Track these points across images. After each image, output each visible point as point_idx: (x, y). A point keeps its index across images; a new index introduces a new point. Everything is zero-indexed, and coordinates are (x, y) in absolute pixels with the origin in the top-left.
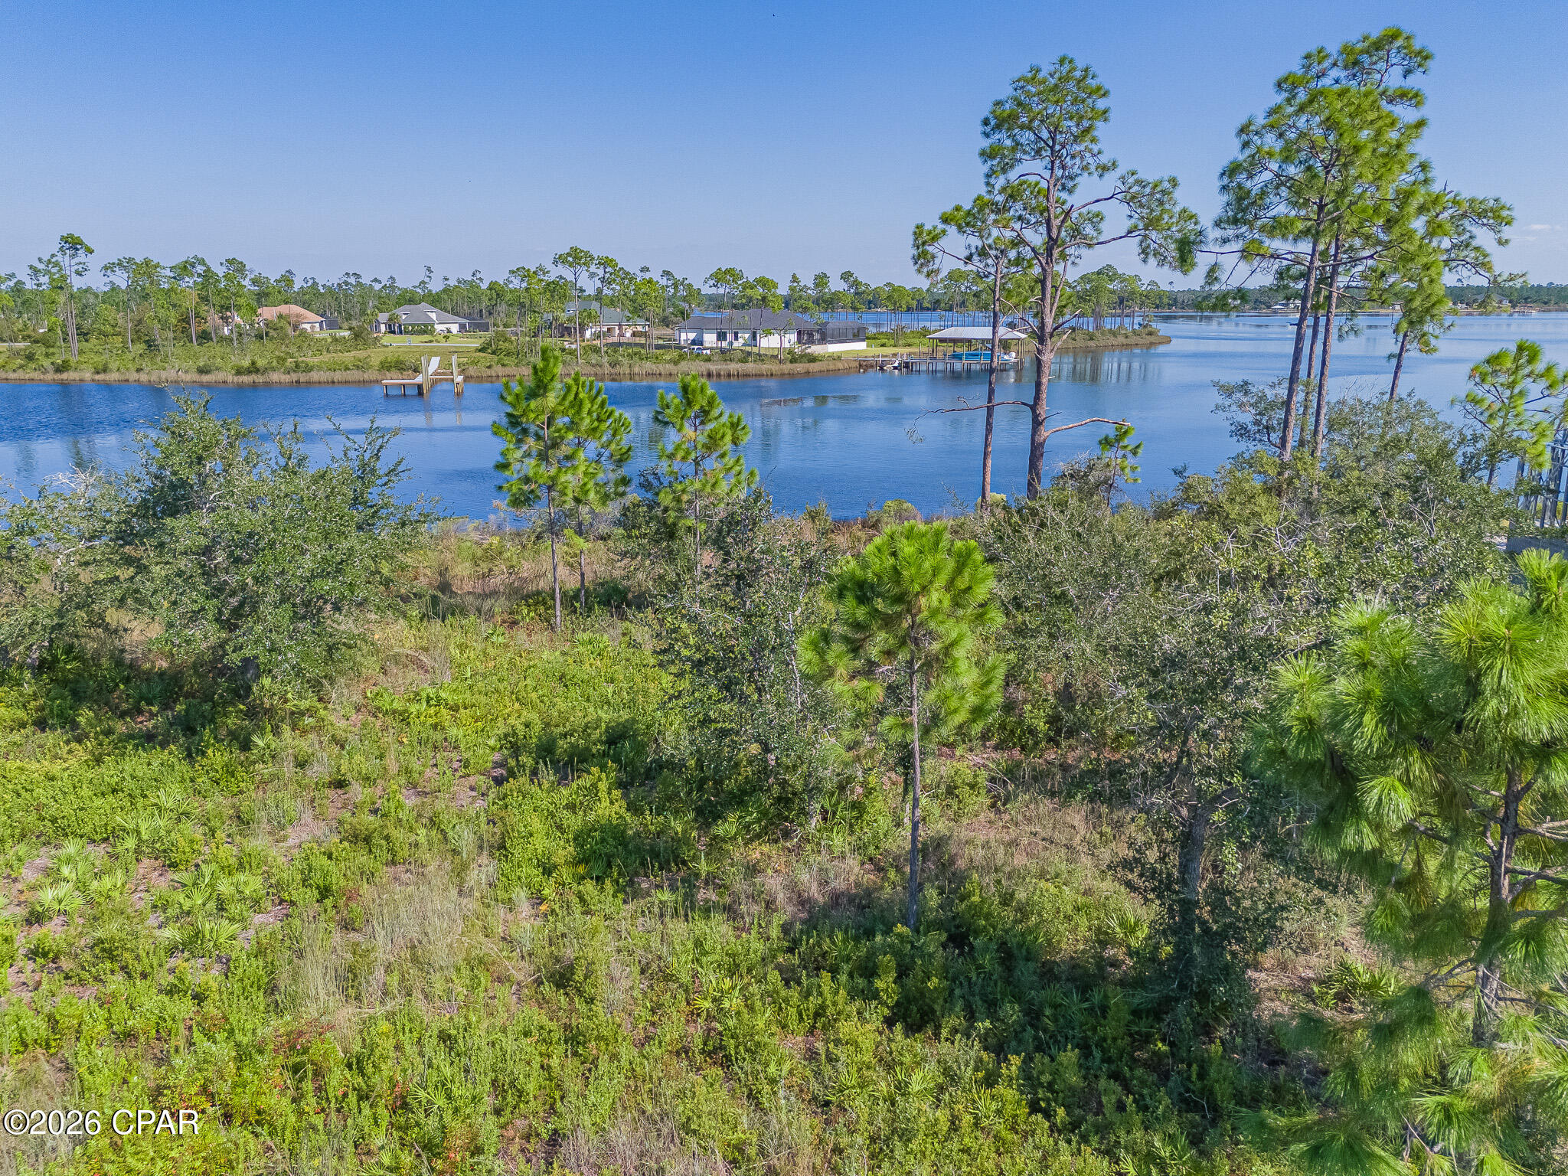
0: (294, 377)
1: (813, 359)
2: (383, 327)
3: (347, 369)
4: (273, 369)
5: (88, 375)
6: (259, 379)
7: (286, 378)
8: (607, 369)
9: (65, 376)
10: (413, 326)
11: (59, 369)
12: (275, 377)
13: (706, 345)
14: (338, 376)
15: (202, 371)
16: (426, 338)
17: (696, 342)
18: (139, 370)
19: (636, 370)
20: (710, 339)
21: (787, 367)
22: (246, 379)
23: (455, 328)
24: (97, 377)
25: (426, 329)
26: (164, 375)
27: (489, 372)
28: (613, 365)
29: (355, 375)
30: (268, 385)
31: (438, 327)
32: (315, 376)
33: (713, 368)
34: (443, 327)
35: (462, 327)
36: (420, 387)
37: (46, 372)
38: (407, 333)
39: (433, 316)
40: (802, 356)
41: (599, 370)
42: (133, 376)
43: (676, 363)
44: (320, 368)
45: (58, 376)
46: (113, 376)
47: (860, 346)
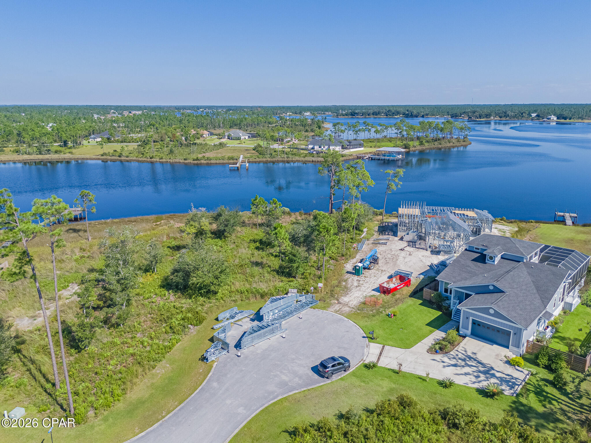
0: (207, 162)
1: (343, 156)
2: (226, 137)
3: (220, 160)
4: (202, 159)
5: (158, 160)
6: (199, 162)
7: (205, 162)
8: (286, 159)
9: (152, 160)
10: (235, 137)
11: (151, 158)
12: (203, 161)
13: (315, 149)
14: (218, 162)
15: (185, 159)
16: (238, 141)
17: (313, 148)
18: (170, 159)
19: (294, 159)
20: (317, 148)
22: (196, 162)
23: (247, 137)
24: (160, 160)
25: (239, 139)
27: (255, 160)
28: (288, 158)
29: (221, 161)
30: (201, 164)
31: (242, 137)
32: (212, 162)
33: (314, 159)
34: (243, 137)
35: (249, 137)
36: (238, 167)
38: (233, 140)
39: (241, 134)
41: (284, 159)
42: (169, 160)
43: (305, 157)
44: (213, 160)
45: (151, 160)
46: (164, 160)
47: (362, 149)
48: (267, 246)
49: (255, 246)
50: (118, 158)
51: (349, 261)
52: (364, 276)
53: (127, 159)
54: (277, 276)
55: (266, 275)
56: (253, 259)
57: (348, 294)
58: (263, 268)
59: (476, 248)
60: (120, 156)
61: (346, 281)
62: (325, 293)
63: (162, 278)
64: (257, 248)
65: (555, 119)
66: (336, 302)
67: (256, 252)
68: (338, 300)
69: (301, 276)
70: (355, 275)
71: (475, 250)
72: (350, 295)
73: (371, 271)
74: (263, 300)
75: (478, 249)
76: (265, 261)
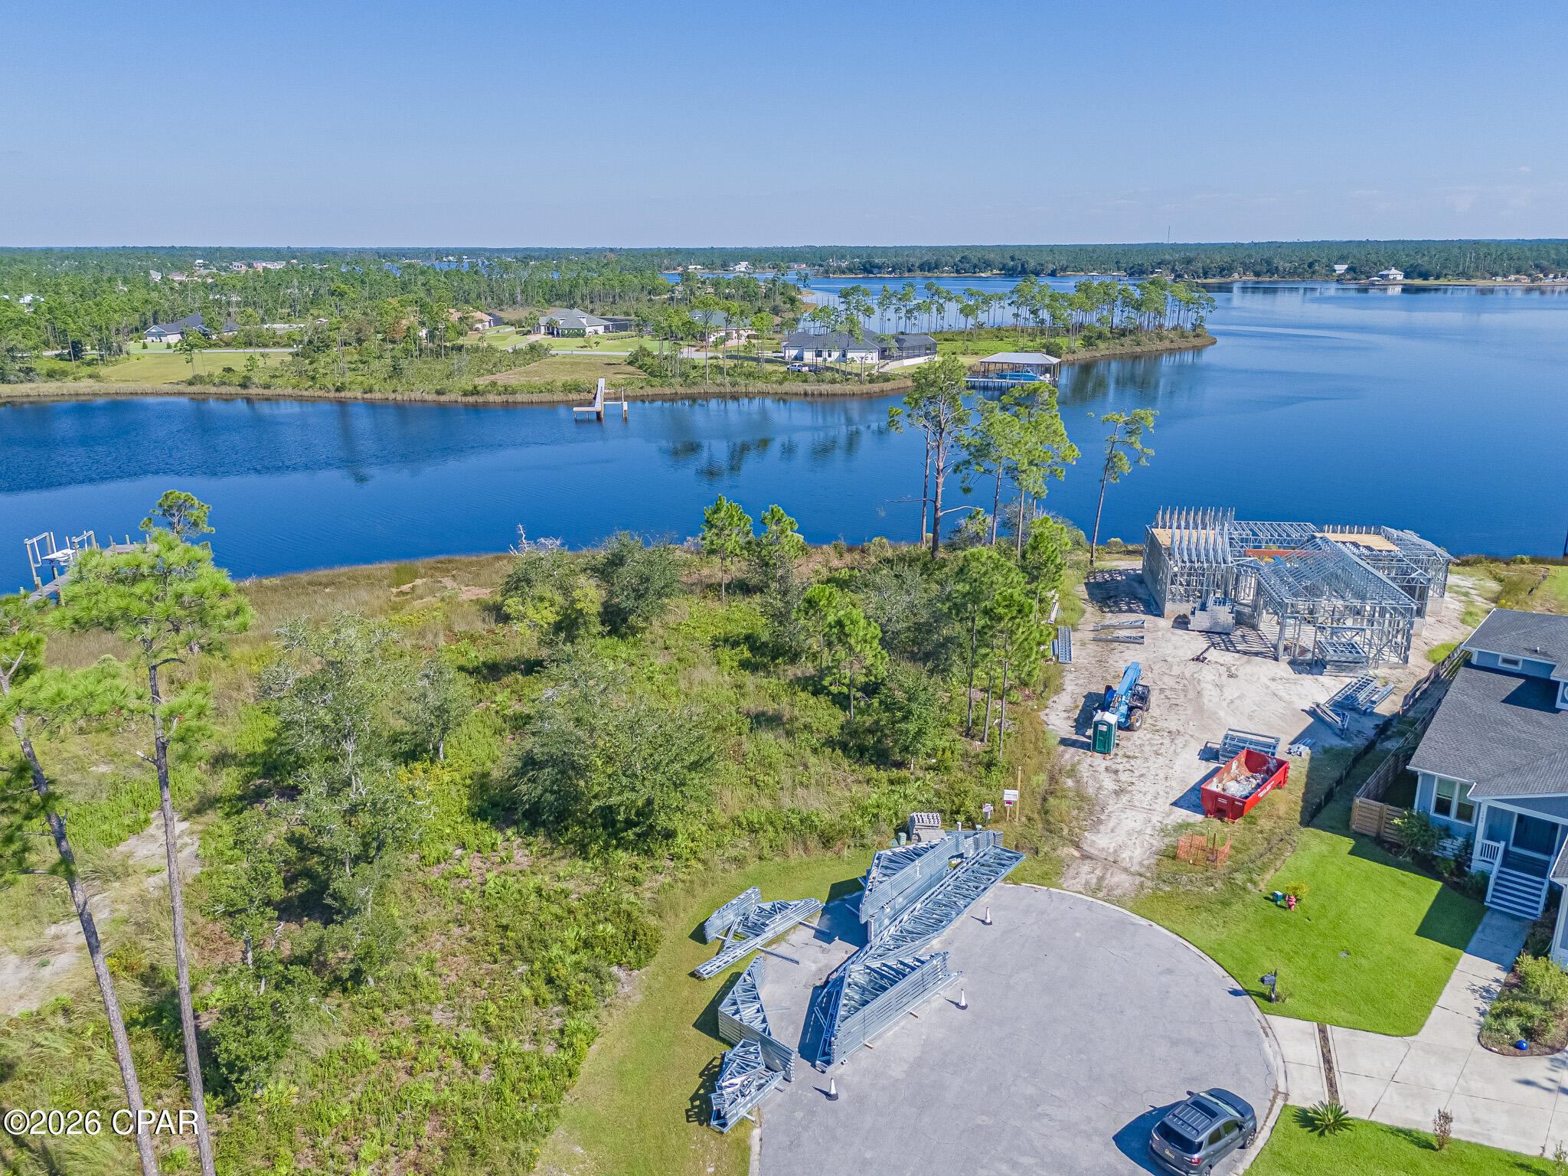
0: (504, 398)
1: (886, 378)
2: (543, 328)
3: (541, 392)
5: (359, 395)
6: (480, 399)
7: (499, 399)
8: (729, 389)
9: (342, 394)
10: (569, 330)
11: (338, 390)
12: (491, 398)
13: (806, 361)
14: (535, 398)
15: (439, 393)
16: (580, 341)
17: (799, 358)
18: (394, 391)
19: (751, 389)
20: (809, 356)
21: (867, 387)
22: (471, 399)
23: (601, 330)
24: (366, 396)
25: (580, 333)
26: (413, 396)
27: (642, 392)
28: (734, 384)
29: (546, 397)
30: (486, 404)
31: (588, 330)
32: (519, 398)
33: (809, 388)
34: (591, 329)
35: (606, 328)
36: (598, 414)
37: (329, 391)
38: (563, 336)
39: (584, 321)
40: (878, 377)
41: (723, 390)
42: (392, 396)
43: (781, 383)
45: (337, 395)
46: (377, 396)
48: (774, 659)
49: (738, 658)
50: (239, 390)
51: (1050, 703)
52: (1121, 753)
53: (266, 392)
54: (845, 763)
55: (812, 760)
56: (749, 704)
57: (1100, 822)
58: (789, 734)
59: (1505, 661)
60: (244, 386)
61: (1072, 773)
62: (1024, 819)
63: (468, 782)
64: (744, 665)
65: (1400, 277)
66: (1077, 854)
67: (749, 680)
68: (1078, 847)
69: (922, 762)
70: (1094, 750)
71: (1501, 665)
72: (1111, 825)
73: (1136, 734)
74: (829, 854)
75: (1515, 663)
76: (784, 706)
